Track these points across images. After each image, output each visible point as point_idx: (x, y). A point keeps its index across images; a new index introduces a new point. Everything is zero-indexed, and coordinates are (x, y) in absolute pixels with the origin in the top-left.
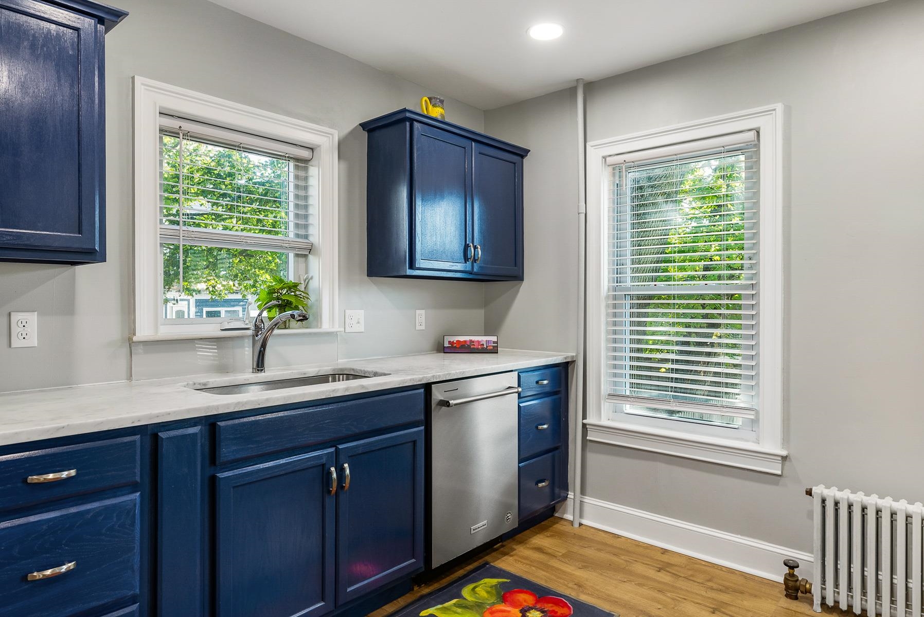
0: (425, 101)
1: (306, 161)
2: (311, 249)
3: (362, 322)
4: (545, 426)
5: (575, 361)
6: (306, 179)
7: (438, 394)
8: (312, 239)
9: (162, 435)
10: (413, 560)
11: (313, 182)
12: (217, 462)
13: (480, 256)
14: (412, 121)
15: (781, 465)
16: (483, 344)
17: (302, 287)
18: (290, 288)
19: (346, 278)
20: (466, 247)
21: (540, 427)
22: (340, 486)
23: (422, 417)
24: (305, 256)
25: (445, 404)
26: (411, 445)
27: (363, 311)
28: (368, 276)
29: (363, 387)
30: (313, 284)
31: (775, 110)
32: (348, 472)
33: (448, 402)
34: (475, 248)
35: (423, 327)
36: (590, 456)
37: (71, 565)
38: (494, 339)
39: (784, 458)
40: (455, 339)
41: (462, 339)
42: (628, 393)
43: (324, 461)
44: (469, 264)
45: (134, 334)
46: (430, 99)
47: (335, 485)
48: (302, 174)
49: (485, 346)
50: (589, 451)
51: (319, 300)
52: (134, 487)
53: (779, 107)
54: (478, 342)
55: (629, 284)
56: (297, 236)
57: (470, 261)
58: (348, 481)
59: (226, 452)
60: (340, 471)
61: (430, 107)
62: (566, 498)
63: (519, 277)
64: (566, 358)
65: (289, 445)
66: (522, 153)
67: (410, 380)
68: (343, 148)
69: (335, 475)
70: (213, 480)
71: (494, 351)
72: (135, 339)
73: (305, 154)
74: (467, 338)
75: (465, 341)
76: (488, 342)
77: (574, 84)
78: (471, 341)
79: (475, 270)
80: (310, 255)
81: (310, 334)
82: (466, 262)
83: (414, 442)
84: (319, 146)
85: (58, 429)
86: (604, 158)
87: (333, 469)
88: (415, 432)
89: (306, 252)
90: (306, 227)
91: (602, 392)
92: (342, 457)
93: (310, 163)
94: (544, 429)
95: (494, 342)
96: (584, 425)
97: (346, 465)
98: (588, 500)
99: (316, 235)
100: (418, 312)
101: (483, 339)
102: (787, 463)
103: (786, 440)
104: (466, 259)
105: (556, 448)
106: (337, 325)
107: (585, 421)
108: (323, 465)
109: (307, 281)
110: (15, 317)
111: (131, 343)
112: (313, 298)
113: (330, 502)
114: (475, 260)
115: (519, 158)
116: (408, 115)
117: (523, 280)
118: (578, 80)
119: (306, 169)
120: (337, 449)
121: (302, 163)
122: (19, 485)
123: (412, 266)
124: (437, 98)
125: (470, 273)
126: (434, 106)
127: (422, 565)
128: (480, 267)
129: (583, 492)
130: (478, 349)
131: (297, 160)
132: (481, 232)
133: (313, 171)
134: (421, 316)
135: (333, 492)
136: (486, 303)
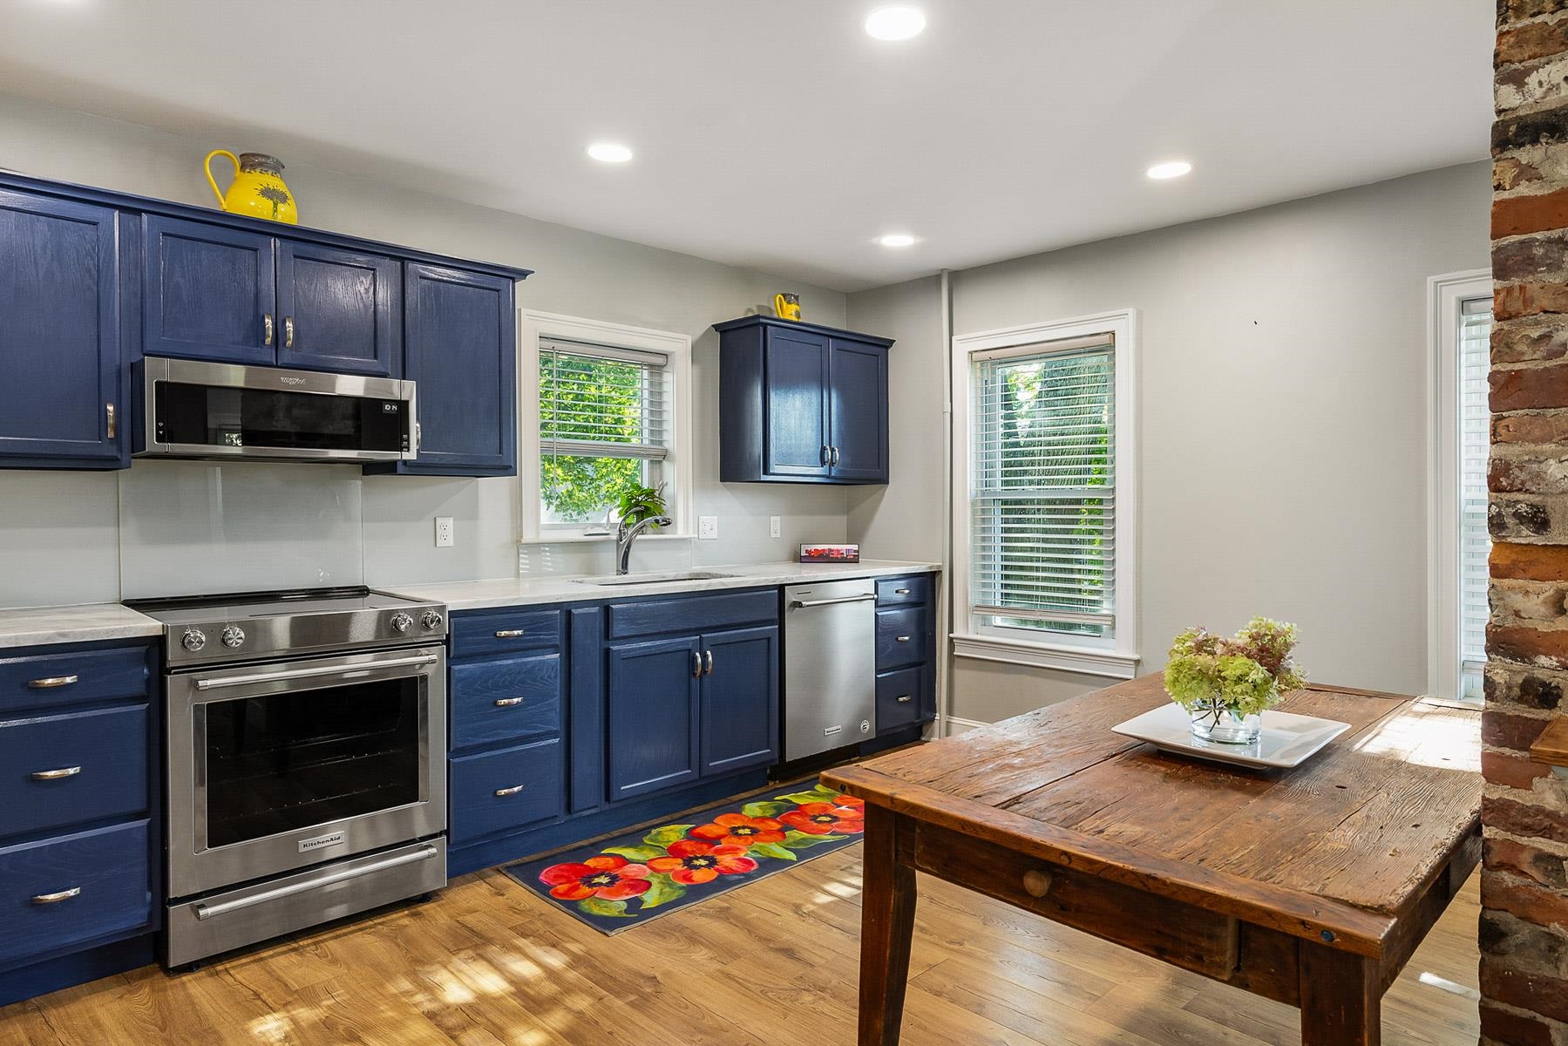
0: (780, 298)
1: (661, 367)
2: (665, 455)
3: (715, 527)
4: (907, 638)
5: (941, 571)
6: (661, 384)
7: (790, 596)
8: (666, 445)
9: (574, 611)
10: (769, 751)
11: (667, 387)
12: (610, 638)
13: (837, 458)
14: (765, 325)
15: (1134, 670)
16: (843, 554)
17: (657, 494)
18: (647, 495)
19: (700, 485)
20: (823, 449)
21: (900, 638)
22: (704, 671)
23: (776, 616)
24: (660, 462)
25: (798, 605)
26: (766, 641)
27: (716, 517)
28: (721, 481)
29: (723, 584)
30: (668, 491)
31: (1127, 314)
32: (710, 659)
33: (800, 603)
34: (833, 450)
35: (778, 535)
36: (958, 673)
37: (520, 699)
38: (855, 547)
39: (1137, 662)
40: (813, 548)
41: (820, 547)
42: (998, 604)
43: (690, 647)
44: (826, 467)
45: (522, 537)
46: (784, 295)
47: (700, 669)
48: (656, 378)
49: (845, 555)
50: (958, 668)
51: (674, 506)
52: (555, 649)
53: (1131, 311)
54: (838, 551)
55: (999, 487)
56: (652, 442)
57: (827, 465)
58: (710, 667)
59: (618, 629)
60: (704, 657)
61: (785, 303)
62: (933, 720)
63: (883, 480)
64: (930, 567)
65: (663, 630)
66: (886, 344)
67: (765, 580)
68: (696, 353)
69: (699, 660)
70: (607, 652)
71: (855, 560)
72: (523, 541)
73: (659, 360)
74: (826, 547)
75: (824, 550)
76: (848, 550)
77: (939, 272)
78: (830, 550)
79: (833, 474)
80: (664, 462)
81: (666, 540)
82: (822, 466)
83: (769, 639)
84: (673, 353)
85: (514, 600)
86: (971, 353)
87: (698, 654)
88: (768, 630)
89: (659, 457)
90: (661, 432)
91: (969, 605)
92: (705, 643)
93: (664, 369)
94: (905, 641)
95: (855, 551)
96: (951, 640)
97: (709, 653)
98: (955, 720)
99: (670, 440)
100: (772, 518)
101: (843, 547)
102: (1140, 668)
103: (1139, 643)
104: (823, 463)
105: (921, 664)
106: (691, 531)
107: (951, 635)
108: (689, 650)
109: (663, 486)
110: (439, 521)
111: (518, 544)
112: (668, 503)
113: (695, 682)
114: (832, 464)
115: (884, 350)
116: (762, 320)
117: (888, 483)
118: (942, 270)
119: (660, 375)
120: (701, 637)
121: (656, 369)
122: (492, 637)
123: (766, 472)
124: (792, 295)
125: (828, 477)
126: (789, 303)
127: (776, 756)
128: (840, 471)
129: (950, 712)
130: (837, 558)
131: (651, 366)
132: (840, 432)
133: (668, 377)
134: (776, 522)
135: (698, 674)
136: (848, 509)
